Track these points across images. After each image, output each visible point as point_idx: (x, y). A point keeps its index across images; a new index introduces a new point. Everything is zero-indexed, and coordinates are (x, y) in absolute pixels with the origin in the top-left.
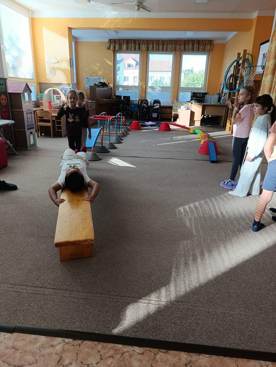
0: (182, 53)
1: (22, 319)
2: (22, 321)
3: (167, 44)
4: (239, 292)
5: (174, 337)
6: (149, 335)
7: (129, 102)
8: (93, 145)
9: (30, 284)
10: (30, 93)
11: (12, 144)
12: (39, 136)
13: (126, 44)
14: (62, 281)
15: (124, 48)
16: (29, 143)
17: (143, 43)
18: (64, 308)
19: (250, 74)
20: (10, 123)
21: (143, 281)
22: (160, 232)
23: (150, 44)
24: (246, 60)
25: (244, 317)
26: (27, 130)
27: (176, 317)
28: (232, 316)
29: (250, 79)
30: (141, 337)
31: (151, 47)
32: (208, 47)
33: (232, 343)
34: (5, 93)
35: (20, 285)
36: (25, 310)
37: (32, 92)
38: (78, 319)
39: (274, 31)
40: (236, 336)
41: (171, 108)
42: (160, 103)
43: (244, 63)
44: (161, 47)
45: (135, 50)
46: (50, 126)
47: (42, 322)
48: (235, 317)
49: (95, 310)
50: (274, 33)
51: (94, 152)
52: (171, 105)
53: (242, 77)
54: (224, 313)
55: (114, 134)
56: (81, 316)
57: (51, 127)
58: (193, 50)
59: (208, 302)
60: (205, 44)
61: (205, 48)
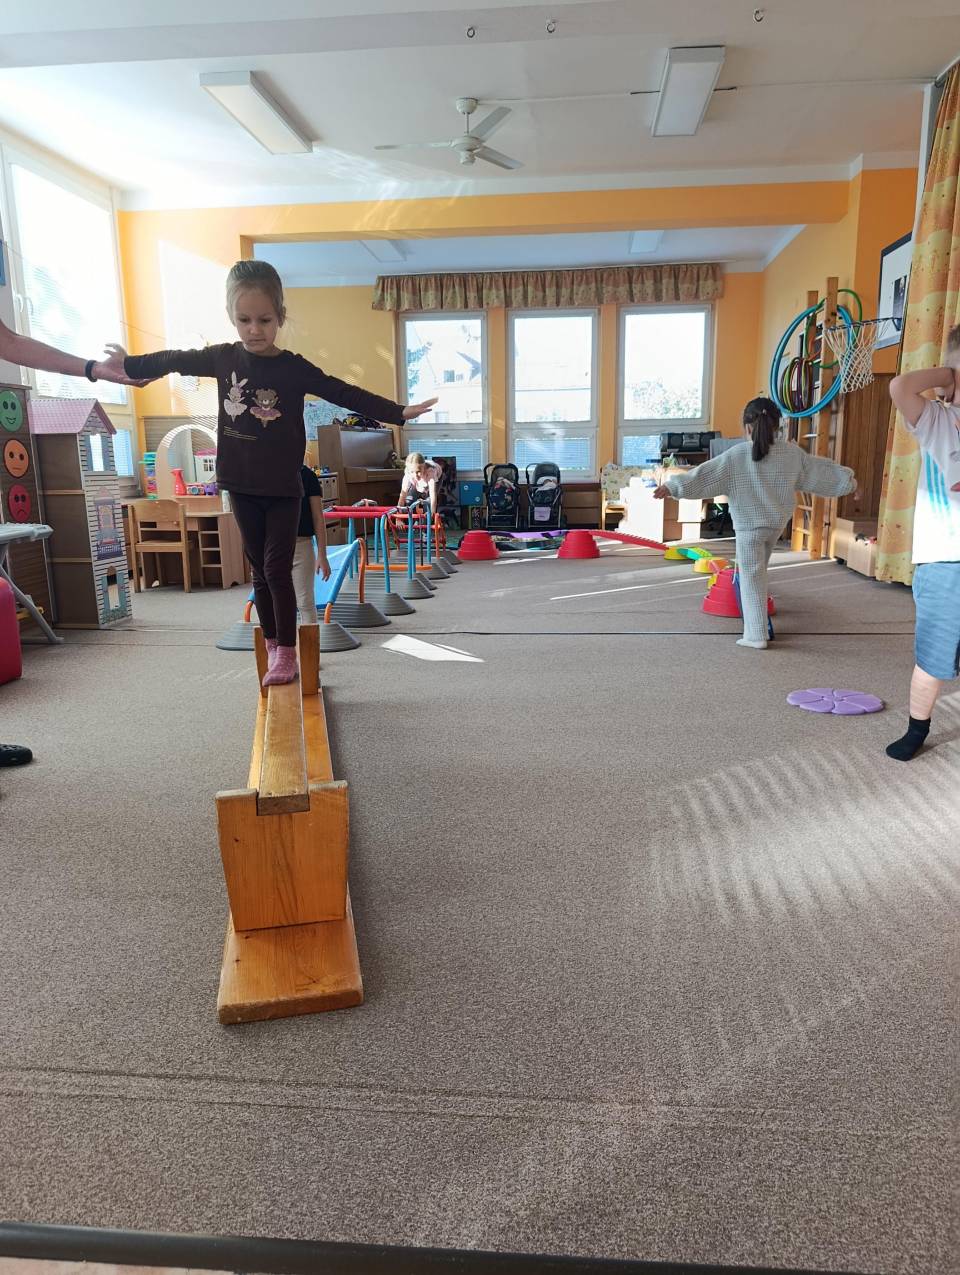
0: (622, 309)
1: (26, 1198)
2: (26, 1204)
3: (573, 283)
4: (920, 1055)
5: (670, 1242)
6: (562, 1239)
7: (454, 476)
8: (329, 598)
9: (71, 1064)
10: (107, 435)
11: (41, 608)
12: (143, 587)
13: (437, 290)
14: (199, 1047)
15: (430, 303)
16: (102, 606)
17: (491, 285)
18: (203, 1149)
19: (856, 347)
20: (37, 532)
21: (526, 1031)
22: (585, 863)
23: (516, 287)
24: (839, 310)
25: (955, 1149)
26: (96, 558)
27: (672, 1161)
28: (903, 1147)
29: (860, 363)
30: (529, 1249)
31: (517, 294)
32: (708, 286)
33: (922, 1256)
34: (23, 435)
35: (28, 1069)
36: (42, 1164)
37: (115, 433)
38: (262, 1188)
39: (925, 205)
40: (932, 1226)
41: (596, 487)
42: (559, 478)
43: (832, 320)
44: (550, 292)
45: (466, 306)
46: (180, 554)
47: (108, 1207)
48: (915, 1154)
49: (333, 1152)
50: (925, 210)
51: (333, 622)
52: (594, 479)
53: (832, 367)
54: (871, 1137)
55: (406, 569)
56: (274, 1177)
57: (184, 557)
58: (658, 297)
59: (799, 1099)
60: (695, 276)
61: (697, 289)
